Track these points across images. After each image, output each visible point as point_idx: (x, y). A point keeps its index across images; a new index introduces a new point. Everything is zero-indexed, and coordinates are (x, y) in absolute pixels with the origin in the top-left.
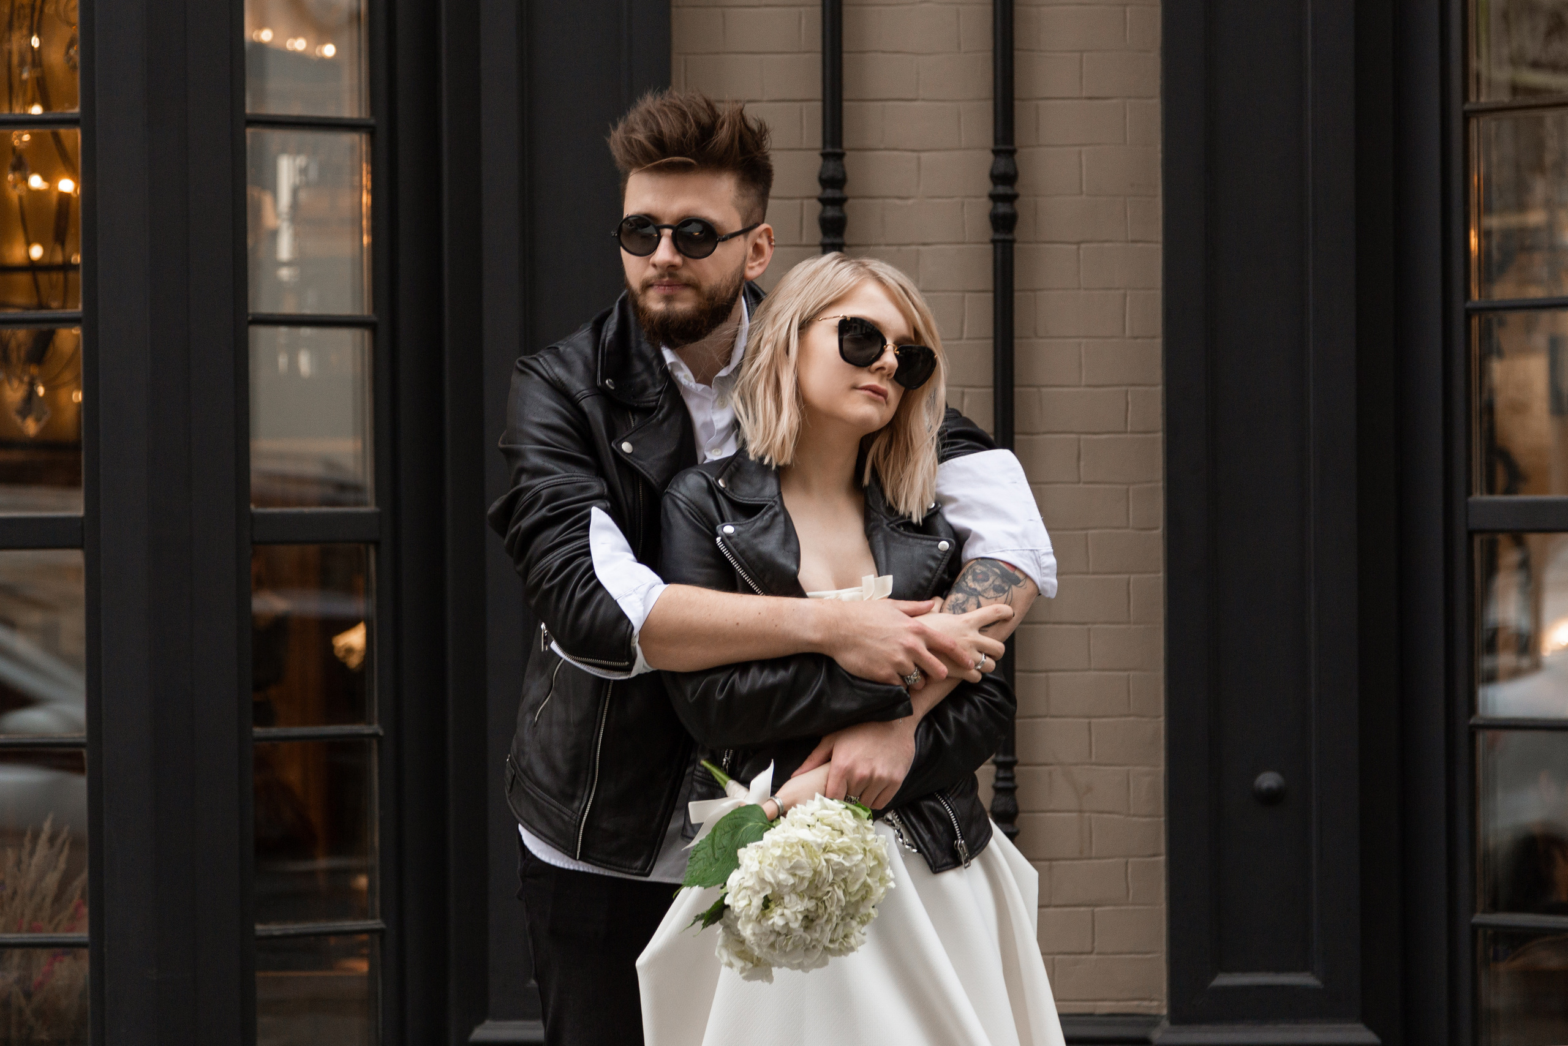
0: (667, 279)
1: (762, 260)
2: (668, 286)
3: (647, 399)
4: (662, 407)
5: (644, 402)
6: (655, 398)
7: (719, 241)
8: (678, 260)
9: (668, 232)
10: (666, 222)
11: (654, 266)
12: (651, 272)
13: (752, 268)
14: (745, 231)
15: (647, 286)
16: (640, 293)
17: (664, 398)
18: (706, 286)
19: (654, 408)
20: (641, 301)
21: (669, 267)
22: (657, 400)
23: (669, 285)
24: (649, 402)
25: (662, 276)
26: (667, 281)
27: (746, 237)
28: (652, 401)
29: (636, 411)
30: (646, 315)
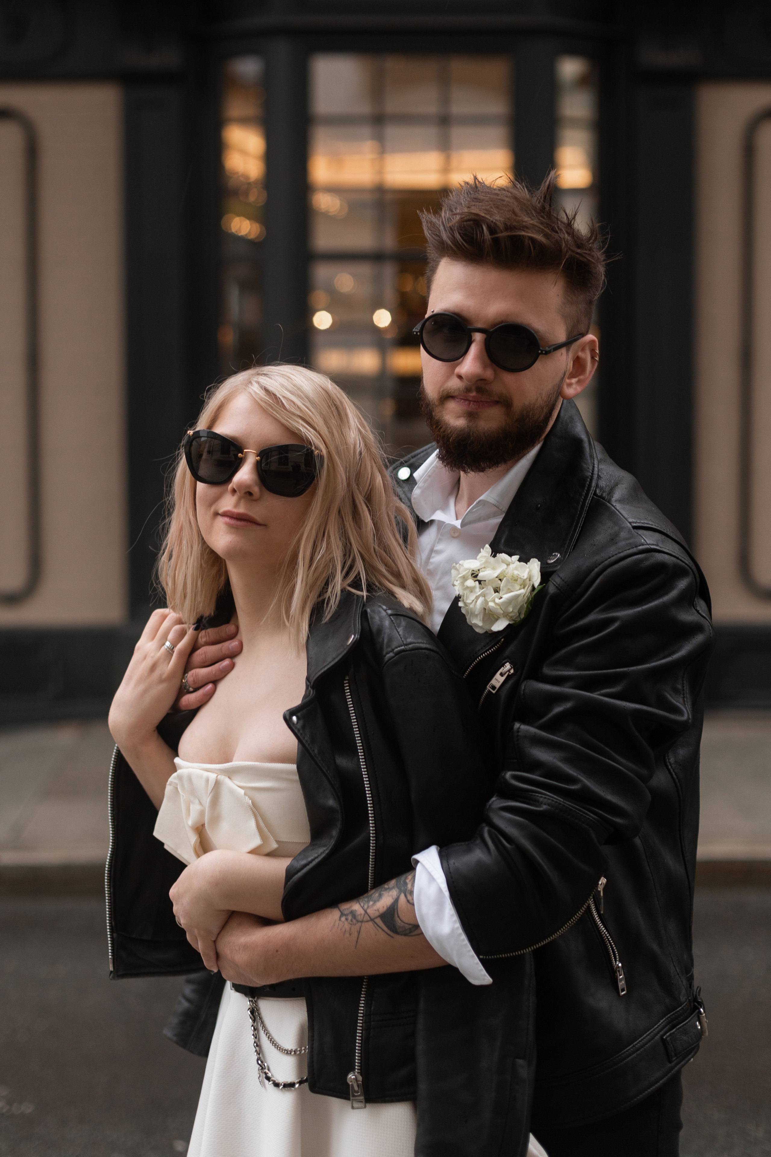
0: (474, 394)
1: (582, 377)
2: (474, 401)
7: (542, 353)
8: (489, 374)
9: (478, 337)
10: (479, 325)
11: (460, 377)
12: (454, 384)
13: (570, 385)
14: (567, 344)
15: (447, 397)
16: (437, 403)
18: (518, 404)
20: (437, 413)
21: (477, 381)
23: (476, 401)
25: (468, 390)
26: (473, 397)
27: (568, 350)
30: (442, 430)
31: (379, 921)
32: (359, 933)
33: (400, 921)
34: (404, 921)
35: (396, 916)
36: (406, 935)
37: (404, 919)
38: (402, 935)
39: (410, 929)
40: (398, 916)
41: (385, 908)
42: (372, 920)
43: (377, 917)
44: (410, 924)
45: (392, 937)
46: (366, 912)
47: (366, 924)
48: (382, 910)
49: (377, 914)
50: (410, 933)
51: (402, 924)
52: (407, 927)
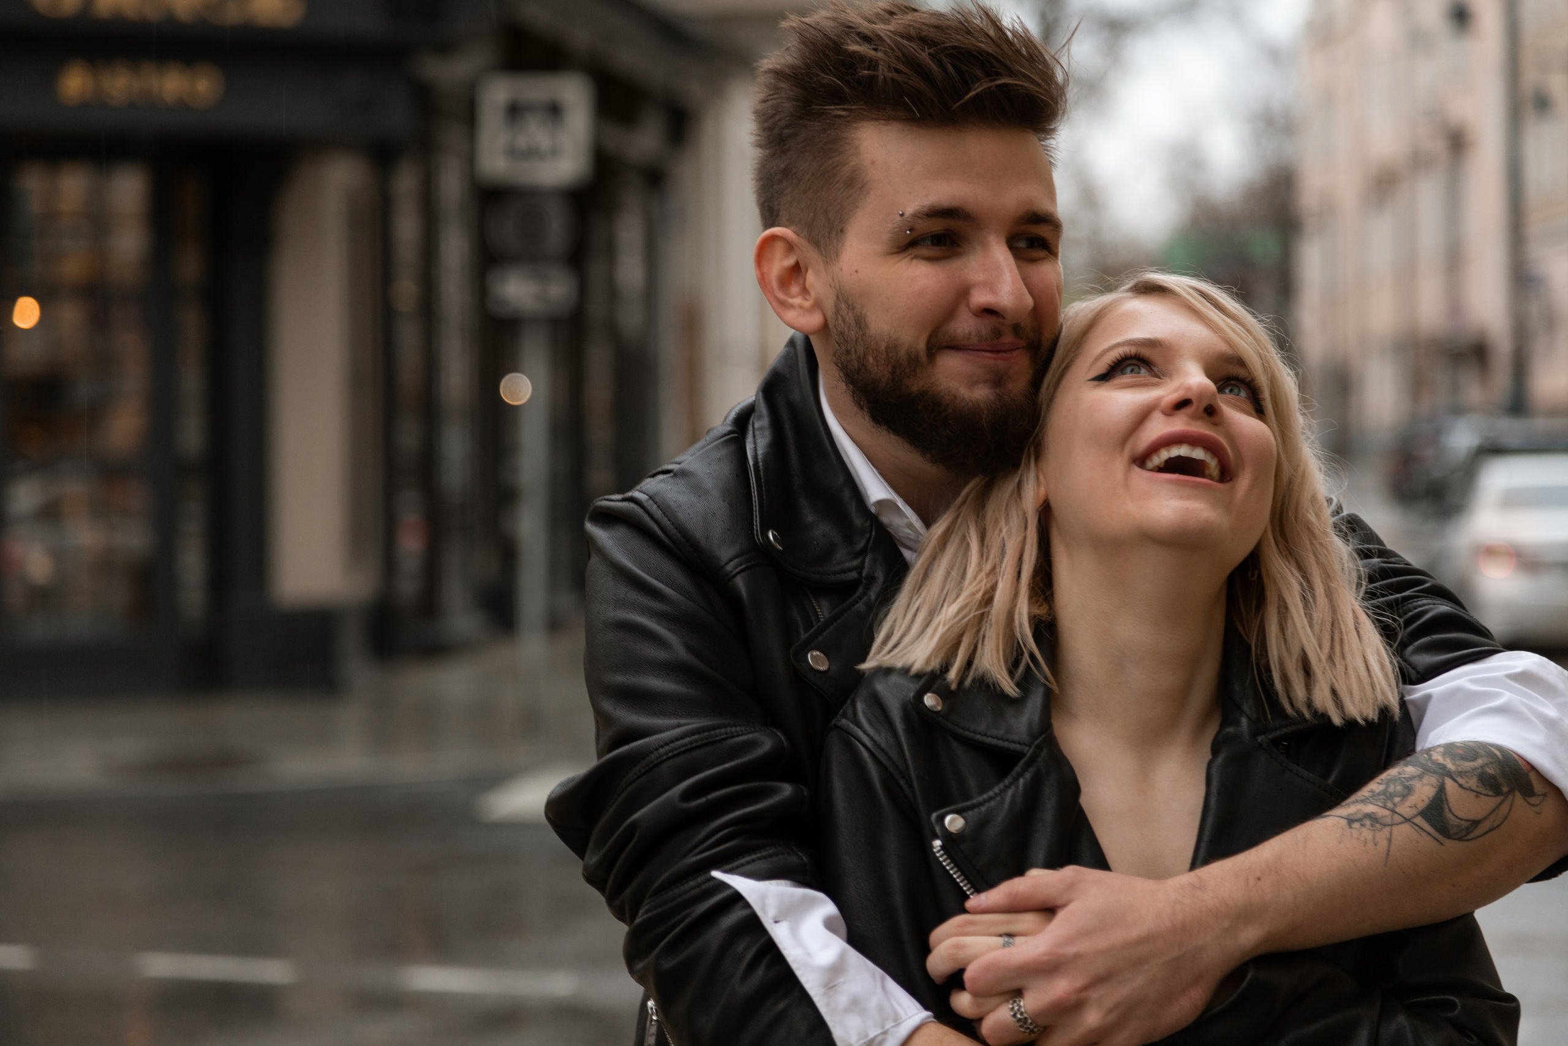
3: (839, 568)
4: (871, 579)
5: (835, 573)
6: (855, 563)
17: (874, 560)
19: (855, 584)
22: (861, 567)
24: (844, 571)
28: (850, 570)
29: (822, 589)
31: (1419, 820)
32: (1390, 840)
33: (1453, 818)
34: (1460, 816)
35: (1447, 810)
36: (1460, 839)
37: (1457, 813)
38: (1455, 839)
39: (1467, 828)
40: (1450, 810)
41: (1427, 802)
42: (1407, 820)
43: (1416, 816)
44: (1468, 820)
45: (1442, 844)
46: (1393, 811)
47: (1399, 827)
48: (1421, 806)
49: (1414, 812)
50: (1466, 835)
51: (1458, 821)
52: (1465, 824)
